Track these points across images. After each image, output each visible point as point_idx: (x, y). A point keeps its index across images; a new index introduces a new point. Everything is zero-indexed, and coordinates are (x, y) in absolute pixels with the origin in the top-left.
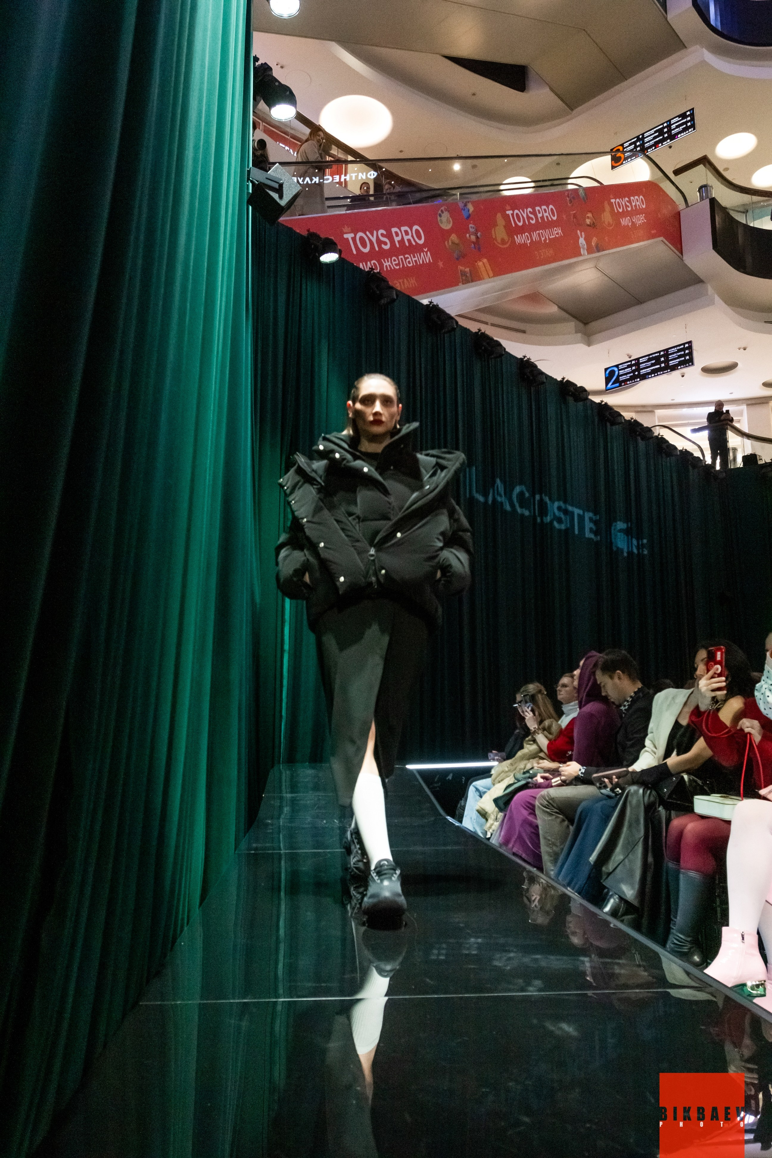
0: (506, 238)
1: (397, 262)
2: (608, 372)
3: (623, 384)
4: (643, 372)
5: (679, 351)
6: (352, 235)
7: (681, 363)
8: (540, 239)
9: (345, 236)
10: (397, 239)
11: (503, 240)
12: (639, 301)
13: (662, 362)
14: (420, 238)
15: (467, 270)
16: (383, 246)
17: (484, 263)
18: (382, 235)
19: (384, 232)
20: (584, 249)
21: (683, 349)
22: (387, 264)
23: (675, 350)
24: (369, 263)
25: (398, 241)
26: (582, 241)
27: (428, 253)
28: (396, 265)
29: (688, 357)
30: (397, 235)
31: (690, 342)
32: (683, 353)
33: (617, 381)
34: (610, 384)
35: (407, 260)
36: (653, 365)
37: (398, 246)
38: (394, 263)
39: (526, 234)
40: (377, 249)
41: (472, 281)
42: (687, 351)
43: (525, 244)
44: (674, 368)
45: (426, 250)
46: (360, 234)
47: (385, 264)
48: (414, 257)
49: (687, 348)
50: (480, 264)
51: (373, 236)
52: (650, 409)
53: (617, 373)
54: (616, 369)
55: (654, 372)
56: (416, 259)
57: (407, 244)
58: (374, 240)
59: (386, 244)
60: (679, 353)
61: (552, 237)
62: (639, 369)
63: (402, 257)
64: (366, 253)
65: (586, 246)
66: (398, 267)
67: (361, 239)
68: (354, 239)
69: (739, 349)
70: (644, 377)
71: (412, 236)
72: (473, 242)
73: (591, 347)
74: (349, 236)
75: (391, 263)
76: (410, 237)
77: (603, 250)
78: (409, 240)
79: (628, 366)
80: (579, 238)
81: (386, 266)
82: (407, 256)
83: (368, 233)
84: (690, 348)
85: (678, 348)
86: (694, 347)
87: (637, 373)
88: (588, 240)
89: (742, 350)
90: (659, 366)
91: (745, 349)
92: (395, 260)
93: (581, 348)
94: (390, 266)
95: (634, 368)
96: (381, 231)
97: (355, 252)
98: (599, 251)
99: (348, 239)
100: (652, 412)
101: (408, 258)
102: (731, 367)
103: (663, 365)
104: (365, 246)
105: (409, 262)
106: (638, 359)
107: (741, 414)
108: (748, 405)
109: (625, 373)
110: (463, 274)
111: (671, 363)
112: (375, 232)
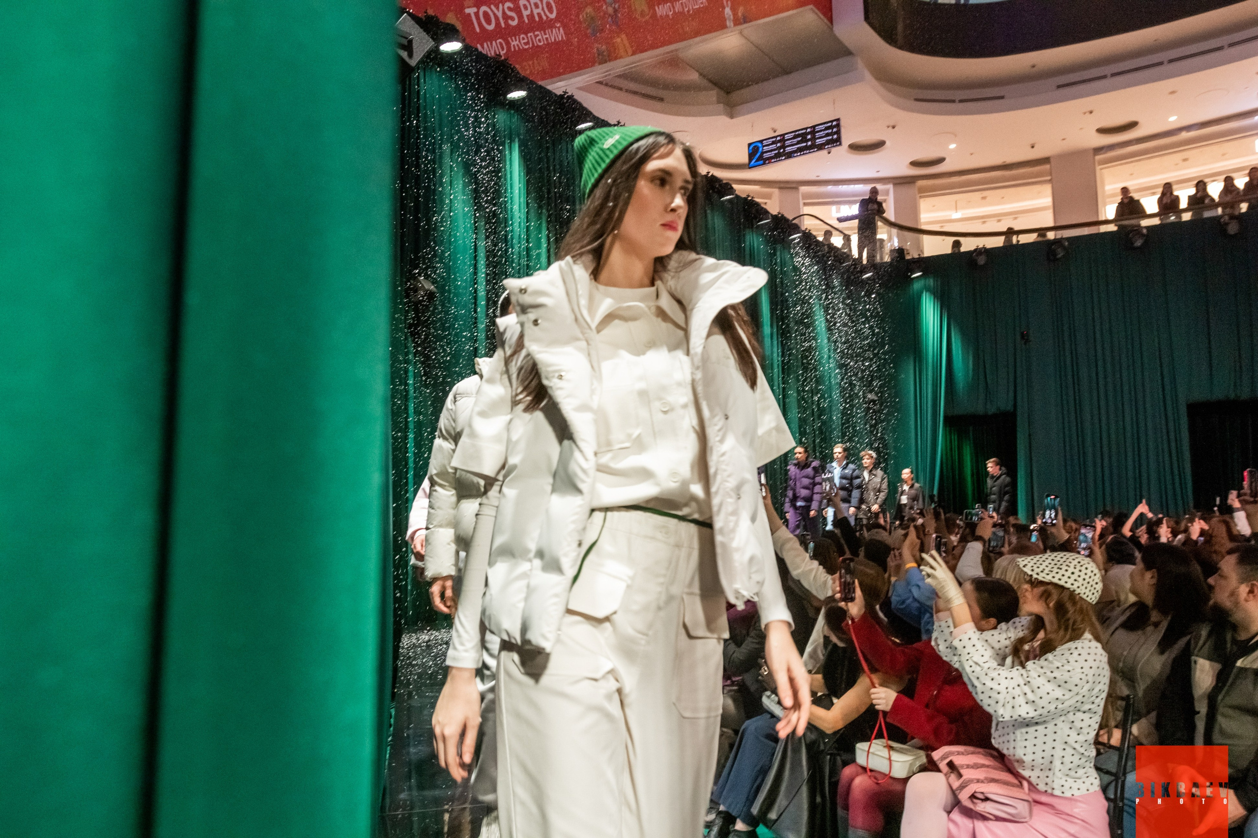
0: (646, 10)
1: (526, 41)
2: (751, 148)
3: (767, 162)
4: (788, 149)
5: (827, 128)
6: (475, 10)
7: (828, 142)
8: (684, 10)
9: (467, 11)
10: (526, 13)
11: (643, 11)
12: (786, 71)
13: (809, 140)
14: (551, 11)
15: (604, 47)
16: (510, 22)
17: (622, 40)
18: (510, 9)
19: (511, 5)
20: (730, 20)
21: (831, 127)
22: (514, 43)
23: (822, 127)
24: (494, 42)
25: (528, 16)
26: (728, 11)
27: (561, 29)
28: (526, 44)
29: (835, 136)
30: (526, 8)
31: (838, 120)
32: (830, 131)
33: (761, 158)
34: (754, 161)
35: (538, 38)
36: (798, 143)
37: (526, 21)
38: (522, 42)
39: (668, 4)
40: (503, 25)
41: (610, 60)
42: (835, 130)
43: (667, 16)
44: (821, 147)
45: (558, 25)
46: (484, 8)
47: (513, 44)
48: (545, 34)
49: (835, 126)
50: (619, 40)
51: (498, 11)
52: (794, 185)
53: (761, 149)
54: (760, 145)
55: (800, 150)
56: (547, 36)
57: (537, 19)
58: (500, 14)
59: (513, 19)
60: (827, 132)
61: (697, 7)
62: (784, 147)
63: (531, 34)
64: (491, 31)
65: (732, 17)
66: (526, 47)
67: (486, 14)
68: (477, 14)
69: (888, 127)
70: (789, 155)
71: (543, 9)
72: (610, 15)
73: (734, 120)
74: (471, 11)
75: (519, 41)
76: (540, 10)
77: (751, 21)
78: (539, 14)
79: (773, 143)
80: (724, 8)
81: (514, 45)
82: (536, 33)
83: (492, 7)
84: (838, 126)
85: (826, 125)
86: (842, 123)
87: (782, 150)
88: (733, 9)
89: (890, 128)
90: (805, 144)
91: (894, 127)
92: (523, 39)
93: (724, 120)
94: (518, 45)
95: (779, 145)
96: (508, 4)
97: (478, 30)
98: (745, 22)
99: (469, 15)
100: (796, 188)
101: (538, 35)
102: (878, 145)
103: (809, 143)
104: (489, 22)
105: (540, 40)
106: (783, 135)
107: (887, 193)
108: (895, 184)
109: (769, 150)
110: (600, 53)
111: (818, 141)
112: (501, 5)
